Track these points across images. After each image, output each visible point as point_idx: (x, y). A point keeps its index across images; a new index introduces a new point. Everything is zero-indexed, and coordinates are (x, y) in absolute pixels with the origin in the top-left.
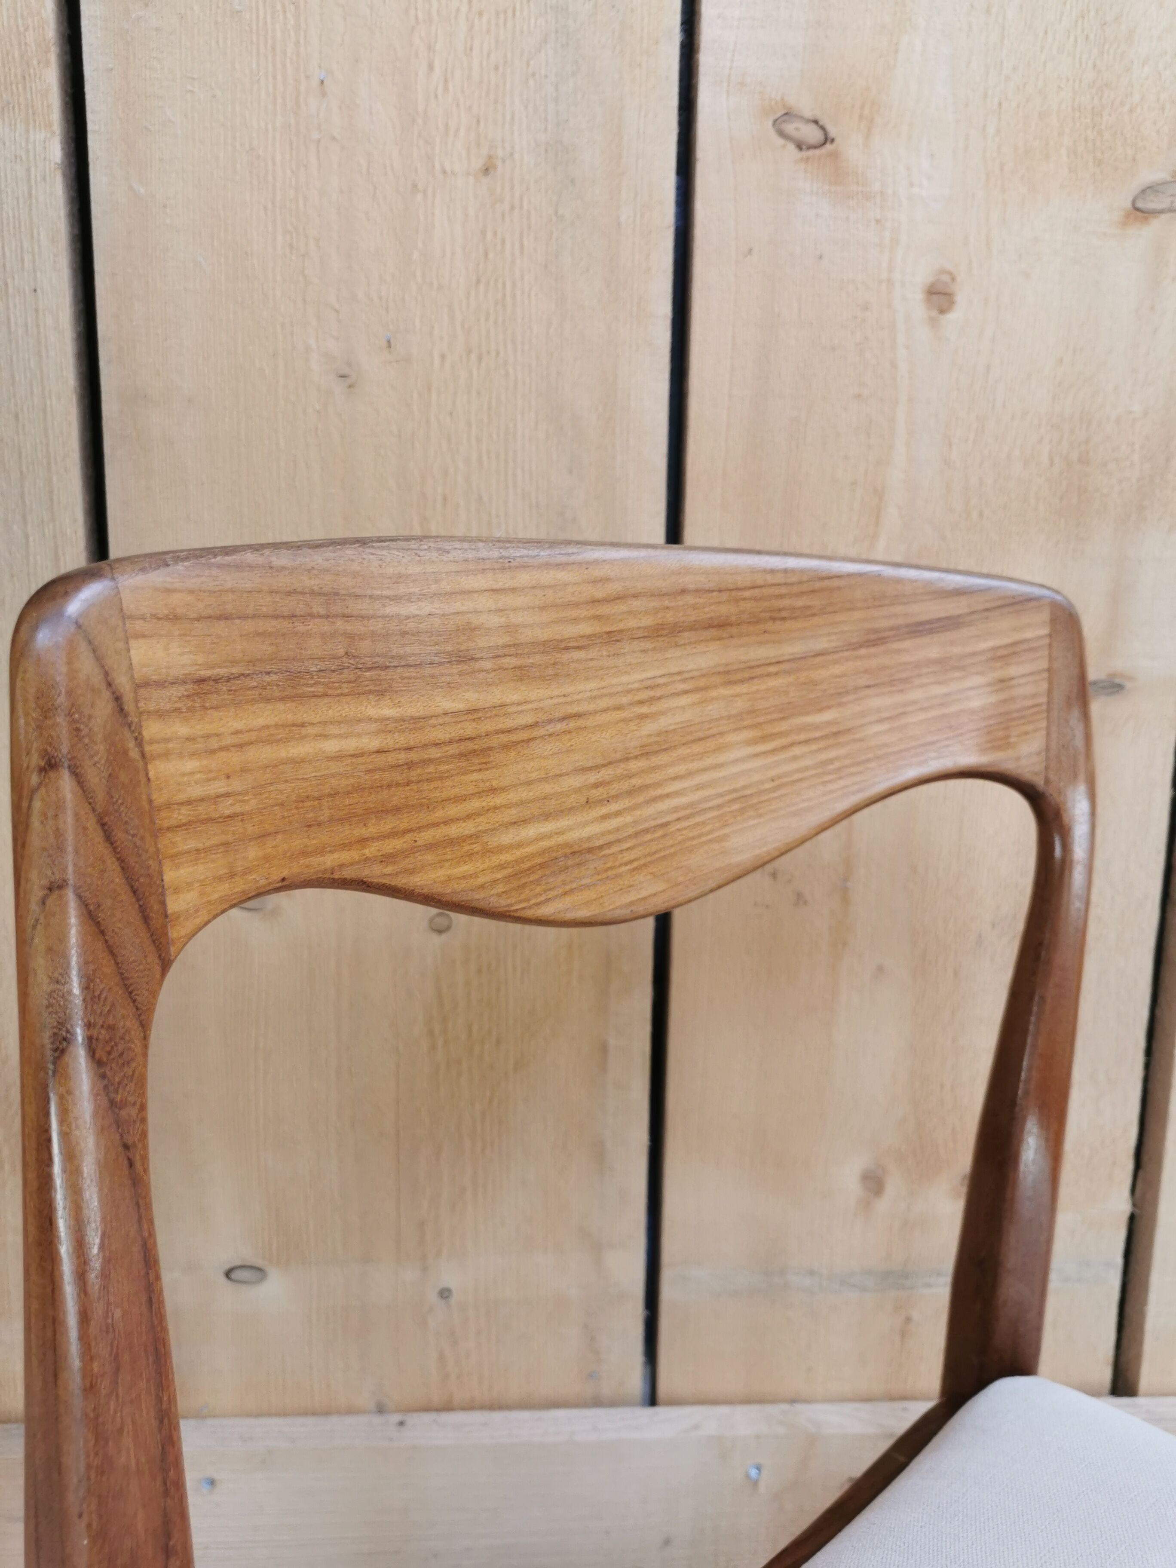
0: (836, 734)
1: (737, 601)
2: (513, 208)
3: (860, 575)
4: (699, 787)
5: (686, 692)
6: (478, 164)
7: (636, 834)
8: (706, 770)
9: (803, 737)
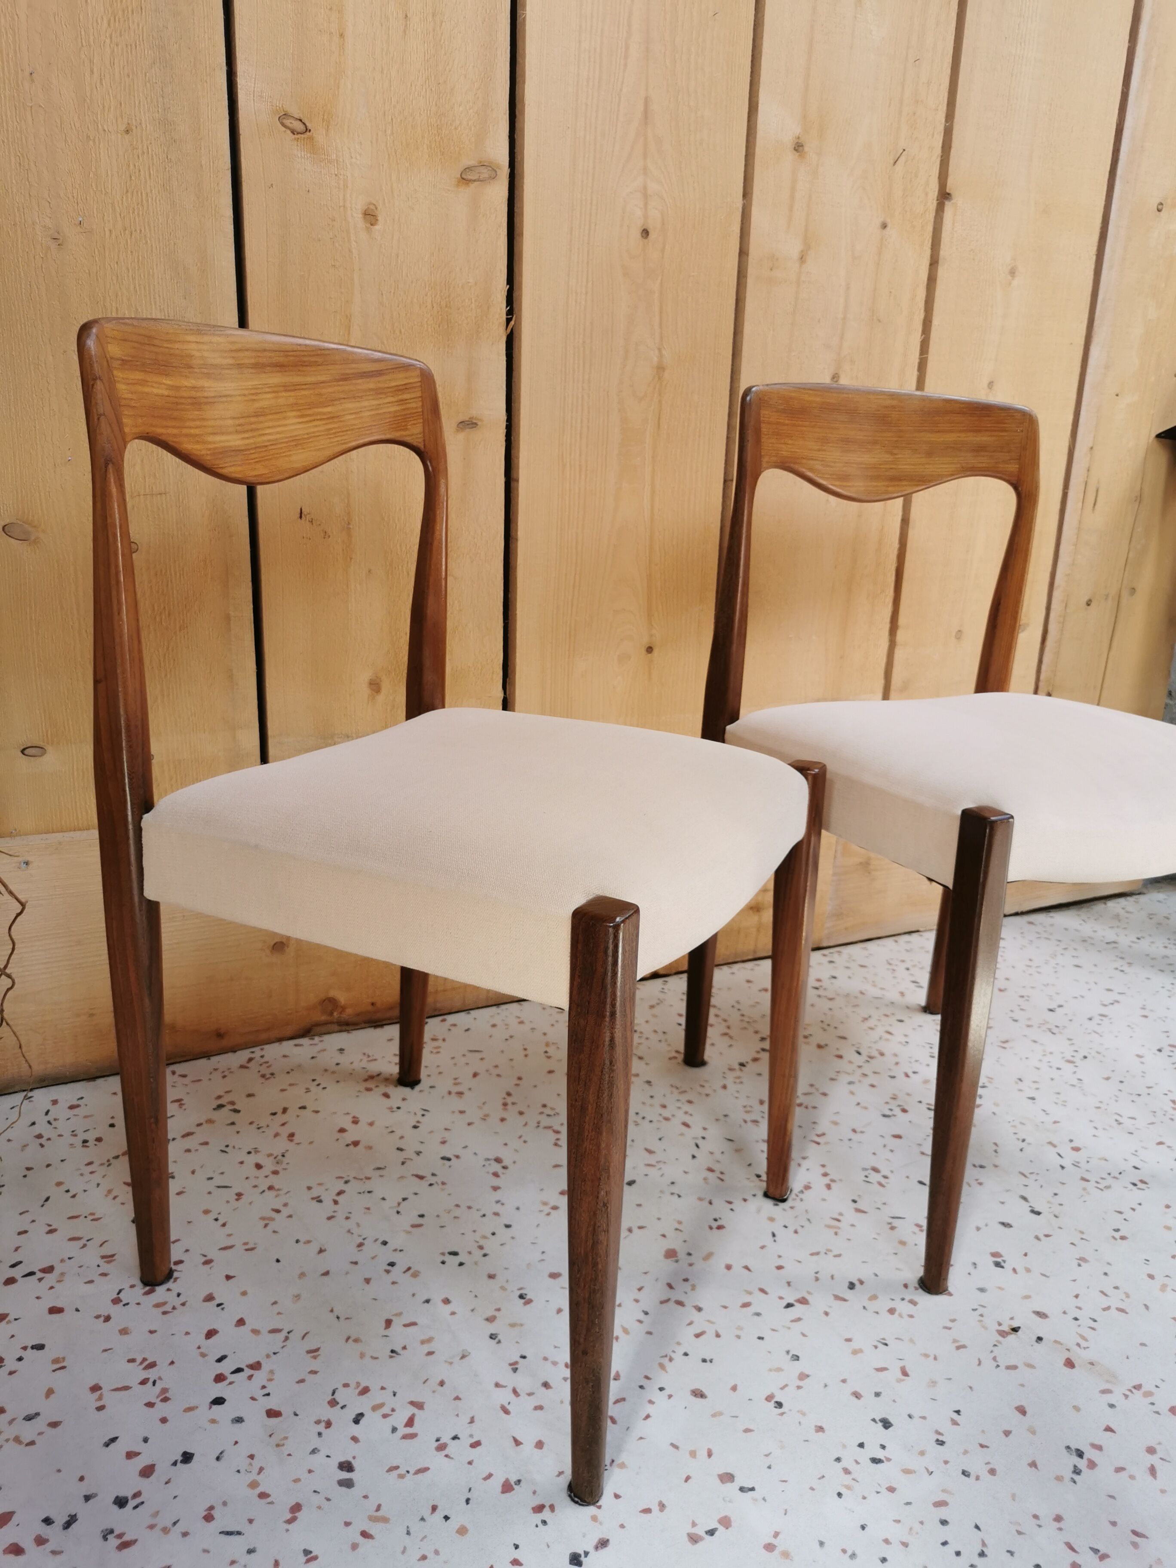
0: (333, 418)
1: (287, 356)
2: (143, 153)
3: (337, 349)
4: (278, 433)
5: (269, 392)
6: (123, 128)
7: (256, 448)
8: (279, 426)
9: (318, 417)
